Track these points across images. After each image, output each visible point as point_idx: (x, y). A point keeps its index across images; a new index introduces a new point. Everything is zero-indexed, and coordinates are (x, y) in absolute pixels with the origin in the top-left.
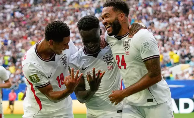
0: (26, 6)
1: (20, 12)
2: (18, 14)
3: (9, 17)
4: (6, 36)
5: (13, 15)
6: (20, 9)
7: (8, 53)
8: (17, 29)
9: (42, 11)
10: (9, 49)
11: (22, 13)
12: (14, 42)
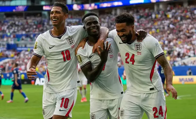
0: (176, 21)
1: (173, 24)
2: (171, 26)
3: (166, 28)
4: (165, 39)
5: (169, 26)
6: (172, 23)
7: (166, 48)
8: (171, 35)
9: (185, 24)
10: (167, 46)
11: (174, 25)
12: (170, 42)
